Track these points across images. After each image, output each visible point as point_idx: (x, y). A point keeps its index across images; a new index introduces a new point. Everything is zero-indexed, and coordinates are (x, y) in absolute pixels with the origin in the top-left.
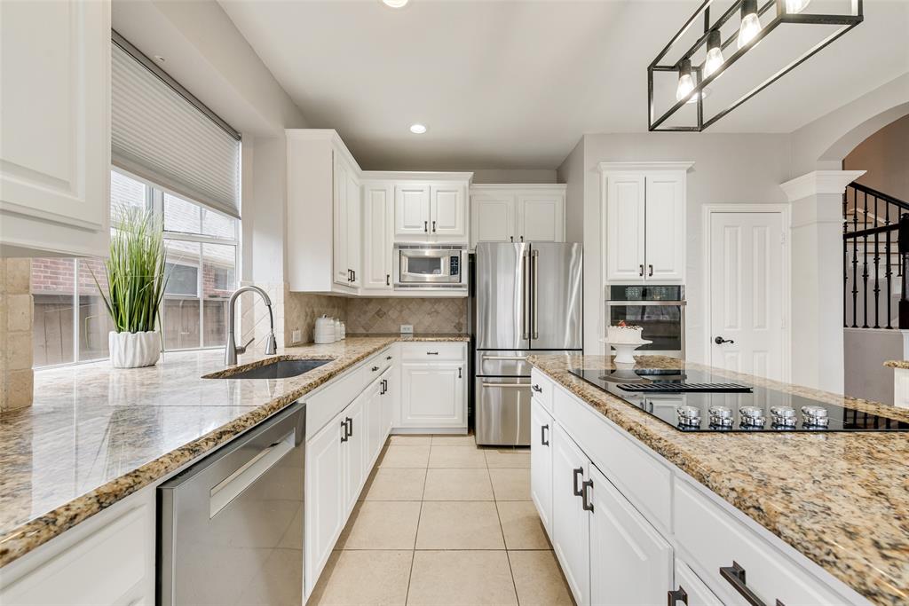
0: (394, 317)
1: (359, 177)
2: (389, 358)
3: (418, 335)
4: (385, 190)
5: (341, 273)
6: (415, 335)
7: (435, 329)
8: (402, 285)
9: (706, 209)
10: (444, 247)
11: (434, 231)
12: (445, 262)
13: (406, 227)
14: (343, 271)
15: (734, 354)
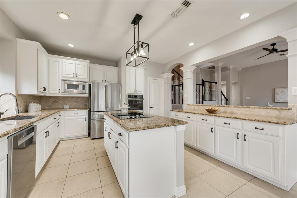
0: (61, 103)
1: (47, 56)
2: (60, 116)
3: (70, 109)
4: (58, 62)
5: (40, 88)
6: (70, 108)
7: (77, 106)
8: (65, 92)
9: (149, 78)
10: (80, 82)
11: (77, 76)
12: (81, 86)
13: (66, 74)
14: (41, 88)
15: (154, 110)
